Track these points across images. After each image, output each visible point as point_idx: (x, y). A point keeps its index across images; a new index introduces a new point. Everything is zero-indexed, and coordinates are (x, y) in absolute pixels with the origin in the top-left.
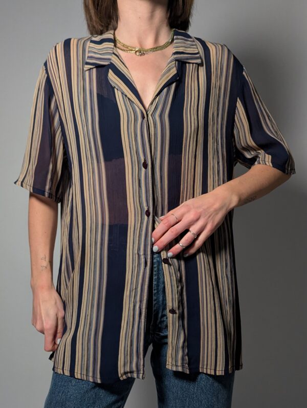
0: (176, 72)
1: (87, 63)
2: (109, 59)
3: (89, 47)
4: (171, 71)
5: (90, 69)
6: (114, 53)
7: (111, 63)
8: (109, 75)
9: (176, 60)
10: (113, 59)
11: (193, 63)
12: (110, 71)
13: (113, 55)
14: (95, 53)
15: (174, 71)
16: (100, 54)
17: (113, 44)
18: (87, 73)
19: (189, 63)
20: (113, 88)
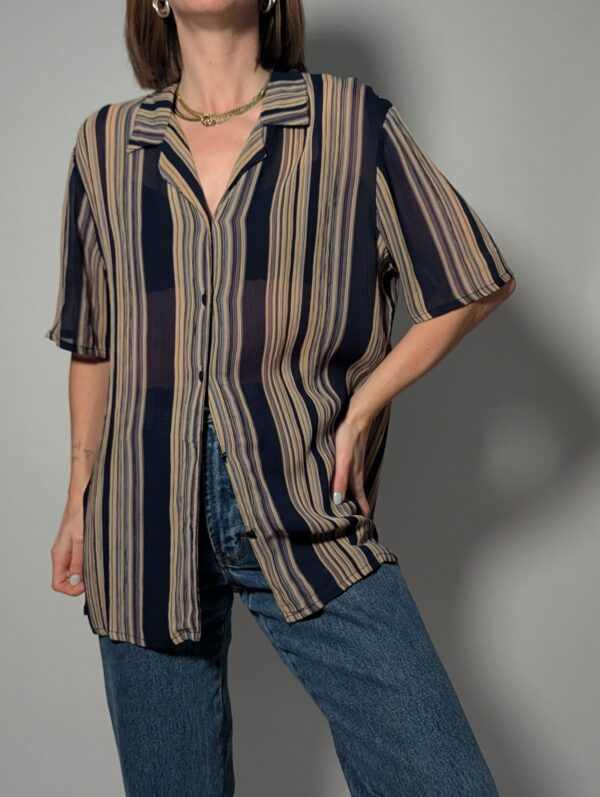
0: (262, 146)
1: (132, 142)
2: (163, 135)
3: (138, 115)
4: (256, 145)
5: (135, 152)
6: (170, 126)
7: (165, 142)
8: (161, 161)
9: (264, 125)
10: (167, 135)
11: (294, 127)
12: (162, 154)
13: (169, 129)
14: (144, 125)
15: (260, 145)
16: (151, 127)
17: (169, 110)
18: (131, 156)
19: (288, 127)
20: (166, 182)
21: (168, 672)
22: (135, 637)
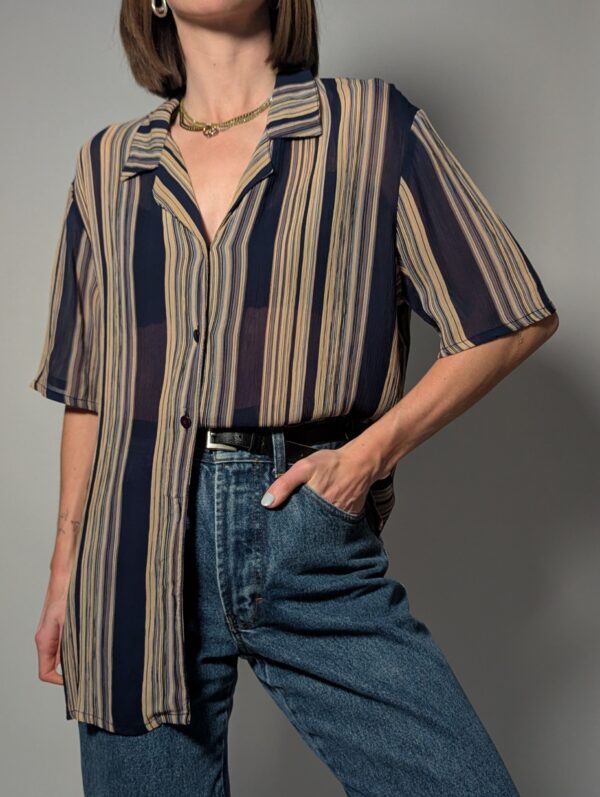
0: (269, 161)
1: (127, 169)
2: (158, 159)
3: (134, 140)
4: (262, 159)
5: (130, 178)
6: (165, 148)
7: (160, 165)
8: (155, 186)
9: (271, 139)
10: (163, 157)
11: (303, 139)
12: (157, 179)
13: (164, 150)
14: (140, 150)
15: (266, 160)
16: (147, 151)
17: (165, 131)
18: (126, 184)
19: (298, 139)
20: (160, 208)
21: (169, 752)
22: (103, 720)
